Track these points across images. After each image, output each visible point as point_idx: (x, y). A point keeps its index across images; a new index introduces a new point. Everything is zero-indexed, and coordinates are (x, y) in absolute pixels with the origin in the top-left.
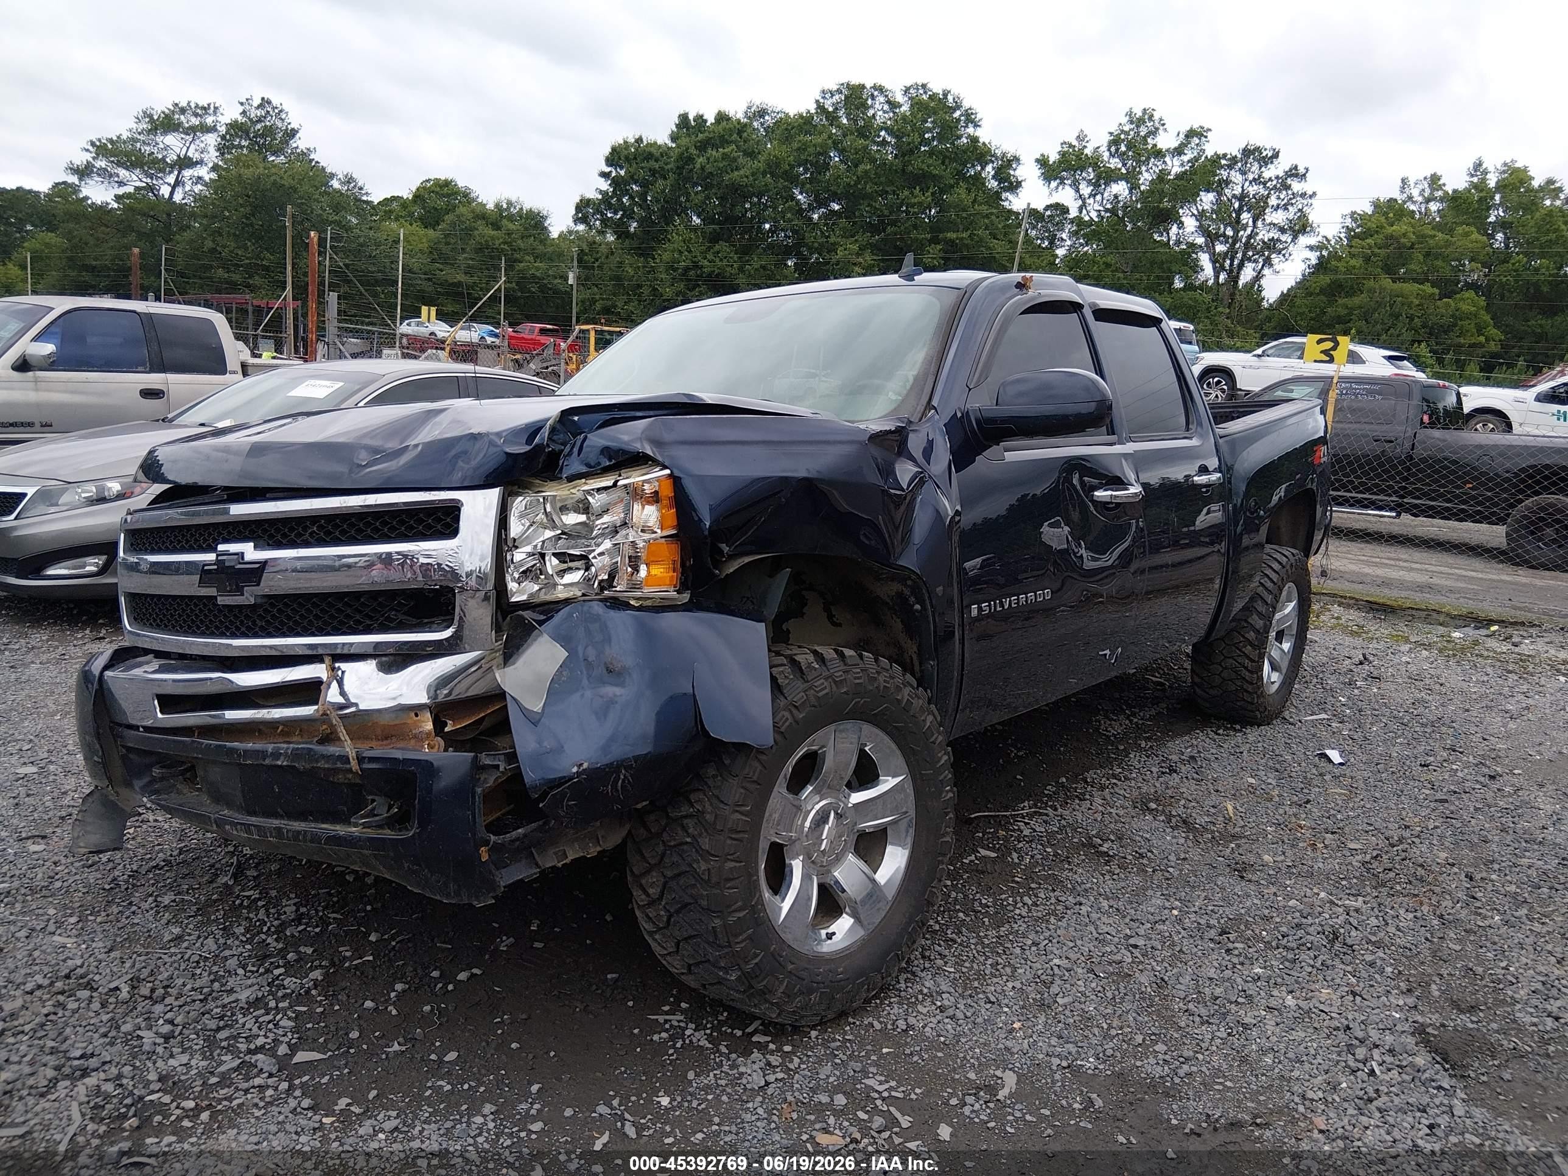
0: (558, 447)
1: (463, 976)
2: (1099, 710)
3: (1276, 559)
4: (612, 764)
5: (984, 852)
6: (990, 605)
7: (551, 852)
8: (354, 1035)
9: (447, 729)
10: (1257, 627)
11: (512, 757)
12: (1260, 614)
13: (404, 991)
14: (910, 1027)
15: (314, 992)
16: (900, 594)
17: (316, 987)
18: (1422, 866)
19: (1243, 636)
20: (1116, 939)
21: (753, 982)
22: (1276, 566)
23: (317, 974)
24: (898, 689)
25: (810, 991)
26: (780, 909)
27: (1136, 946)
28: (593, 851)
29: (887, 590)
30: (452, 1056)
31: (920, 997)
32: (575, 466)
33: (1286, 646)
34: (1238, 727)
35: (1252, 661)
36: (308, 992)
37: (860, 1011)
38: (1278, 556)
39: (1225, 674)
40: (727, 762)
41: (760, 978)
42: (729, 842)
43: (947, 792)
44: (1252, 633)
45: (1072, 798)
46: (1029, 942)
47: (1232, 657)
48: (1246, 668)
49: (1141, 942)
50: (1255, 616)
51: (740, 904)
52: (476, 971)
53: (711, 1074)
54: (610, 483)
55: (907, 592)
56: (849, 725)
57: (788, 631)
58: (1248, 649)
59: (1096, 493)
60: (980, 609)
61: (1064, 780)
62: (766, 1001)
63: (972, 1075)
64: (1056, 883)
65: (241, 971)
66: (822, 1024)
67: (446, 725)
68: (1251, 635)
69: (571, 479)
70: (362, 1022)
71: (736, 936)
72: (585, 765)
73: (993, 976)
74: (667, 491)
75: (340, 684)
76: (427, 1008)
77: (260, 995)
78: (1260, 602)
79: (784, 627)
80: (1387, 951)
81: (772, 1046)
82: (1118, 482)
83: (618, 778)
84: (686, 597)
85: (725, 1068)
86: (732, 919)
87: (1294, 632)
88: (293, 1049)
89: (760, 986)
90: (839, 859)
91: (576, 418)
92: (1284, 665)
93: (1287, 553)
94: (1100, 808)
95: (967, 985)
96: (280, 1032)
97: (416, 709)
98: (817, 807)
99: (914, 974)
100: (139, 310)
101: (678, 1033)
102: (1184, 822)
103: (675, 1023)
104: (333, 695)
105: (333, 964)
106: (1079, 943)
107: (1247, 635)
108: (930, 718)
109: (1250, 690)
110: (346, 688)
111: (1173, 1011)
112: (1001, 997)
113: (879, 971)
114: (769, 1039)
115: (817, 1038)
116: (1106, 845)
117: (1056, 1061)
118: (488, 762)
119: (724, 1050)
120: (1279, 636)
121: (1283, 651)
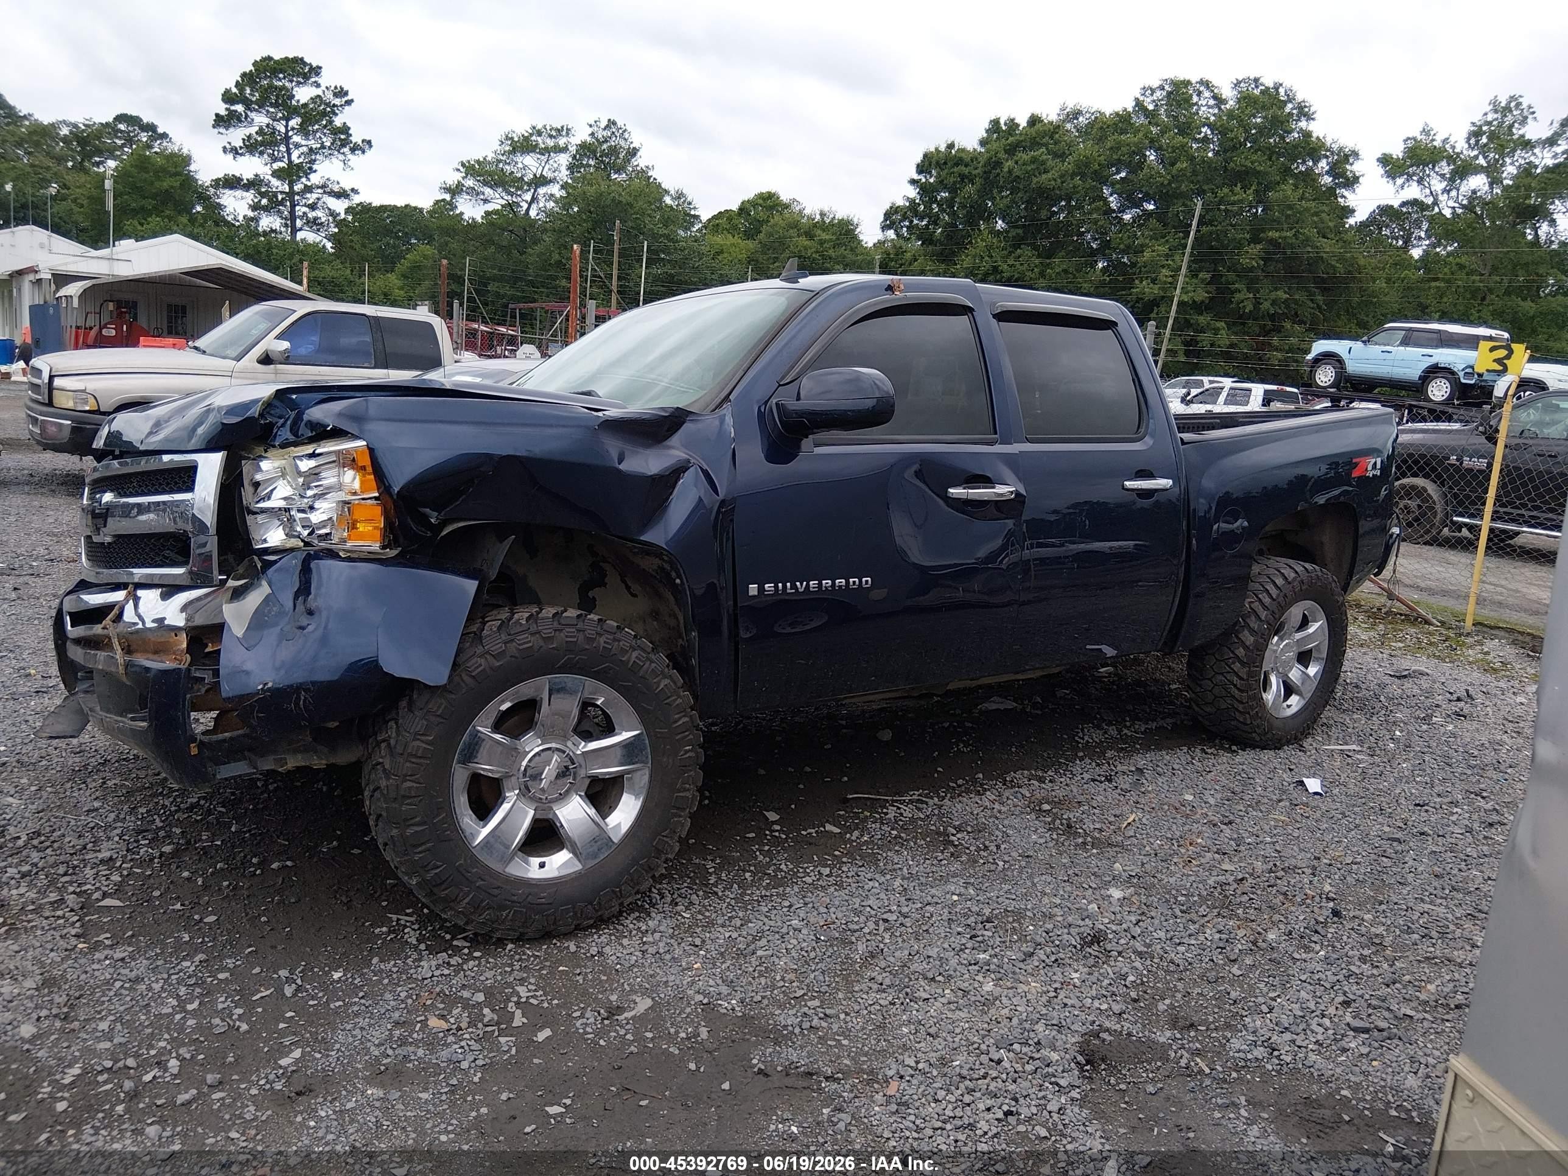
0: (275, 420)
1: (275, 866)
3: (1283, 574)
4: (292, 686)
5: (829, 827)
6: (776, 587)
7: (272, 757)
8: (156, 893)
9: (207, 650)
10: (1248, 643)
11: (216, 673)
12: (1252, 631)
13: (222, 869)
14: (600, 953)
15: (156, 860)
16: (662, 569)
17: (160, 857)
18: (1285, 894)
19: (1233, 652)
20: (873, 913)
21: (435, 890)
22: (1280, 581)
23: (167, 849)
24: (624, 651)
25: (502, 908)
26: (479, 833)
27: (886, 921)
28: (318, 762)
29: (650, 564)
30: (212, 919)
31: (634, 932)
32: (285, 434)
33: (1313, 670)
34: (1234, 748)
35: (1241, 679)
36: (151, 860)
37: (568, 935)
38: (1287, 572)
39: (1216, 691)
40: (415, 696)
41: (443, 887)
42: (408, 764)
43: (687, 752)
44: (1241, 650)
45: (968, 791)
46: (787, 904)
47: (1222, 674)
48: (1235, 686)
49: (892, 917)
50: (1246, 632)
51: (418, 819)
52: (289, 863)
53: (392, 963)
54: (311, 451)
55: (667, 566)
56: (569, 679)
57: (594, 599)
58: (1237, 666)
59: (951, 490)
60: (761, 589)
61: (981, 776)
62: (451, 909)
63: (614, 998)
64: (873, 860)
65: (117, 839)
66: (521, 939)
67: (207, 646)
68: (1241, 652)
69: (283, 446)
70: (171, 887)
71: (416, 846)
72: (270, 685)
73: (723, 926)
74: (366, 461)
75: (136, 606)
76: (225, 883)
77: (115, 856)
78: (1253, 618)
79: (590, 594)
80: (1148, 962)
81: (466, 951)
82: (986, 481)
83: (298, 698)
84: (391, 553)
85: (409, 961)
86: (409, 831)
87: (1325, 655)
88: (105, 895)
89: (443, 894)
90: (563, 797)
91: (294, 397)
92: (1309, 690)
93: (1299, 569)
94: (987, 803)
95: (682, 931)
96: (105, 883)
97: (176, 630)
98: (537, 750)
99: (649, 915)
100: (368, 314)
101: (400, 928)
102: (1069, 826)
103: (402, 922)
104: (129, 615)
105: (188, 843)
106: (833, 910)
107: (1237, 652)
108: (667, 681)
109: (1240, 709)
110: (141, 610)
111: (863, 978)
112: (708, 942)
113: (591, 903)
114: (468, 944)
115: (510, 951)
116: (959, 836)
117: (699, 997)
118: (198, 675)
119: (422, 947)
120: (1304, 658)
121: (1308, 675)
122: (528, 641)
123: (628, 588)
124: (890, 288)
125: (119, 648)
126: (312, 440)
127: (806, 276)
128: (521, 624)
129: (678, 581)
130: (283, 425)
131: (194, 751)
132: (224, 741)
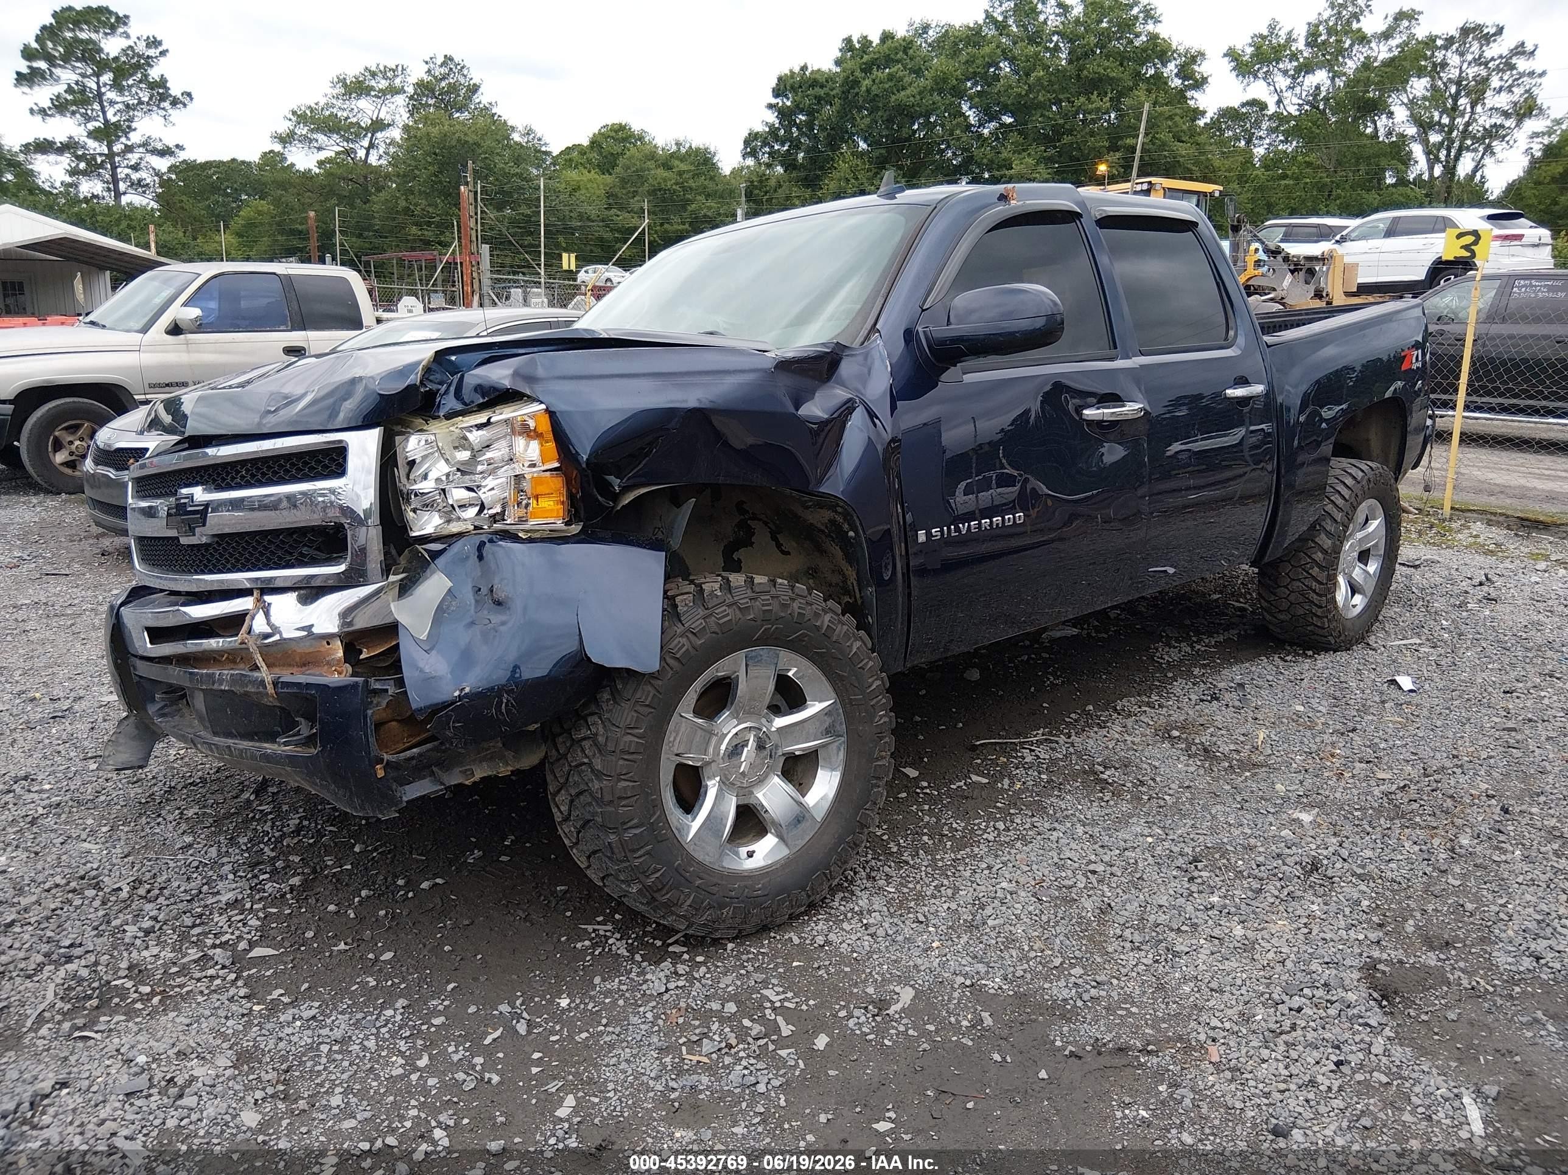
0: (435, 387)
1: (425, 885)
2: (1162, 637)
3: (1350, 474)
4: (493, 688)
5: (975, 778)
6: (942, 531)
7: (457, 770)
8: (310, 934)
9: (362, 657)
10: (1325, 547)
11: (400, 683)
12: (1329, 534)
13: (368, 897)
14: (828, 942)
15: (288, 896)
16: (833, 522)
17: (292, 891)
18: (1452, 797)
19: (1310, 557)
20: (1077, 865)
21: (656, 895)
22: (1349, 481)
23: (296, 881)
24: (817, 615)
25: (722, 906)
26: (689, 827)
27: (1094, 872)
28: (504, 770)
29: (819, 518)
30: (388, 956)
31: (849, 915)
32: (450, 403)
33: (1372, 568)
34: (1310, 653)
35: (1321, 583)
36: (283, 896)
37: (780, 927)
38: (1353, 471)
39: (1292, 598)
40: (620, 687)
41: (664, 891)
42: (621, 762)
43: (881, 717)
44: (1320, 554)
45: (1090, 726)
46: (984, 866)
47: (1299, 580)
48: (1314, 591)
49: (1100, 868)
50: (1323, 536)
51: (636, 821)
52: (439, 881)
53: (617, 980)
54: (484, 420)
55: (840, 519)
56: (762, 651)
57: (740, 561)
58: (1315, 571)
59: (1086, 412)
60: (929, 535)
61: (1091, 707)
62: (673, 913)
63: (870, 990)
64: (1039, 809)
65: (231, 876)
66: (740, 937)
67: (361, 652)
68: (1319, 556)
69: (449, 416)
70: (320, 923)
71: (634, 851)
72: (467, 690)
73: (934, 896)
74: (545, 426)
75: (267, 615)
76: (382, 913)
77: (240, 897)
78: (1329, 521)
79: (735, 556)
80: (1372, 884)
81: (686, 956)
82: (1114, 399)
83: (500, 703)
84: (576, 529)
85: (633, 975)
86: (628, 835)
87: (1382, 552)
88: (252, 945)
89: (664, 899)
90: (761, 781)
91: (453, 358)
92: (1370, 588)
93: (1365, 468)
94: (1117, 736)
95: (899, 906)
96: (246, 930)
97: (328, 638)
98: (734, 731)
99: (852, 893)
100: (278, 272)
101: (600, 941)
102: (1206, 750)
103: (602, 933)
104: (259, 624)
105: (314, 871)
106: (1035, 867)
107: (1313, 556)
108: (858, 644)
109: (1319, 614)
110: (273, 619)
111: (1107, 936)
112: (931, 917)
113: (804, 889)
114: (685, 949)
115: (732, 950)
116: (1108, 773)
117: (960, 980)
118: (378, 686)
119: (638, 958)
120: (1364, 557)
121: (1368, 573)
122: (726, 614)
123: (779, 546)
124: (1003, 198)
125: (263, 664)
126: (482, 408)
127: (903, 191)
128: (717, 596)
129: (851, 534)
130: (446, 392)
131: (381, 773)
132: (412, 758)
